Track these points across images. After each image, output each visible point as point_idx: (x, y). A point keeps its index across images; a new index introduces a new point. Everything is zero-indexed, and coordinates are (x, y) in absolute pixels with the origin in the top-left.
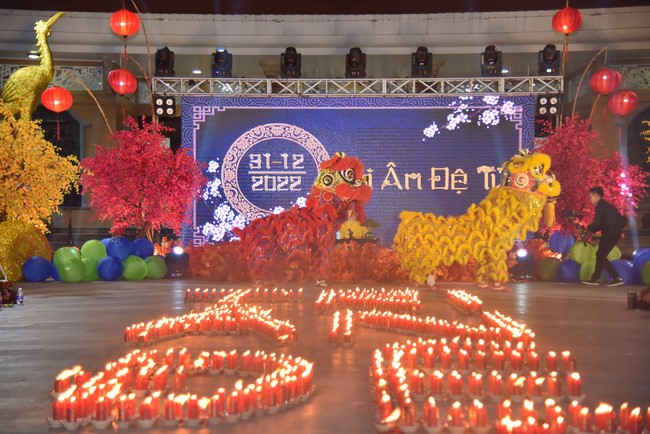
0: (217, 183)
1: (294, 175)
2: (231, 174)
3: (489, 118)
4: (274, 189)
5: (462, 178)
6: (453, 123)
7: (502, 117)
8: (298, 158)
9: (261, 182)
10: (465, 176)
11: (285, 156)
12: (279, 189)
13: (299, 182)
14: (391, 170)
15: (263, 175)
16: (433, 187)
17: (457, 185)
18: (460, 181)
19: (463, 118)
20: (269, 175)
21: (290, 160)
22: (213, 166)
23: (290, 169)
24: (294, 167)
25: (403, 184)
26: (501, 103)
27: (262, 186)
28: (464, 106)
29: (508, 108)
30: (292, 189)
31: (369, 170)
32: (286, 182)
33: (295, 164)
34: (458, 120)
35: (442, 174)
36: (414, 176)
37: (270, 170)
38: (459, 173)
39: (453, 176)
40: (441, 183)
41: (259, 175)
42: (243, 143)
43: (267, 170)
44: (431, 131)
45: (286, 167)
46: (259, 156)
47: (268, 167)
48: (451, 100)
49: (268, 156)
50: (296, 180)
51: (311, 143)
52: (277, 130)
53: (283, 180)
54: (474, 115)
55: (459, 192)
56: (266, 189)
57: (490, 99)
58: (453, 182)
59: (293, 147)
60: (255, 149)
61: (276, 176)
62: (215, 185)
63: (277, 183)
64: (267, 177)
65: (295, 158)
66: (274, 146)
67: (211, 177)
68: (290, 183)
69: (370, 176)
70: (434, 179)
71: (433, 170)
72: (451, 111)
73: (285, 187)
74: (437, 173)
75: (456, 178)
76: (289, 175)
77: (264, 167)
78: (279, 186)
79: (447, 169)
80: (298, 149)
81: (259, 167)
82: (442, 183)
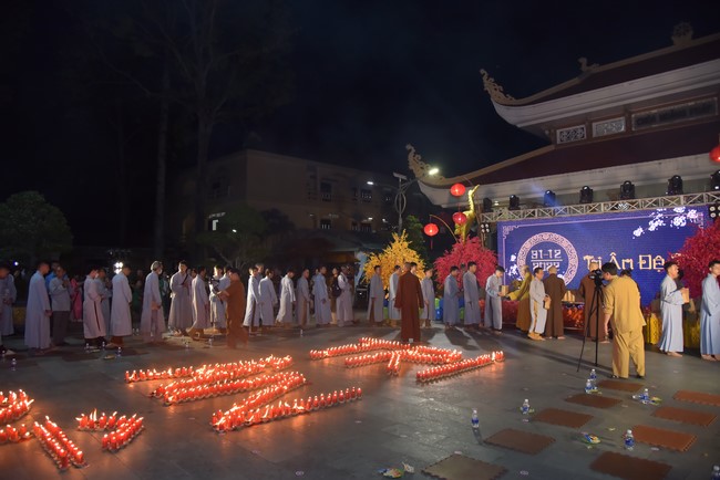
0: (515, 266)
1: (555, 262)
2: (522, 262)
3: (678, 222)
5: (660, 262)
6: (653, 226)
7: (688, 220)
8: (558, 252)
9: (538, 266)
10: (663, 261)
11: (551, 251)
13: (558, 266)
14: (613, 257)
15: (539, 262)
16: (641, 268)
17: (657, 266)
18: (659, 264)
19: (660, 223)
20: (542, 262)
21: (553, 254)
22: (513, 258)
23: (553, 258)
25: (621, 266)
26: (687, 211)
28: (660, 215)
29: (692, 214)
31: (599, 258)
33: (556, 256)
34: (656, 224)
35: (647, 259)
36: (628, 261)
37: (542, 259)
38: (659, 259)
39: (655, 260)
41: (537, 262)
42: (528, 245)
44: (638, 232)
45: (551, 257)
46: (537, 251)
47: (541, 257)
48: (651, 212)
49: (541, 251)
50: (557, 264)
51: (565, 243)
52: (546, 236)
53: (550, 265)
54: (668, 220)
55: (658, 271)
57: (679, 210)
58: (655, 264)
59: (555, 246)
60: (534, 248)
61: (546, 262)
62: (514, 268)
63: (546, 266)
65: (556, 252)
66: (544, 246)
67: (512, 264)
70: (641, 262)
71: (641, 257)
72: (651, 219)
74: (643, 259)
75: (657, 262)
76: (553, 262)
77: (539, 258)
78: (547, 268)
79: (650, 256)
80: (558, 247)
81: (537, 258)
82: (647, 265)
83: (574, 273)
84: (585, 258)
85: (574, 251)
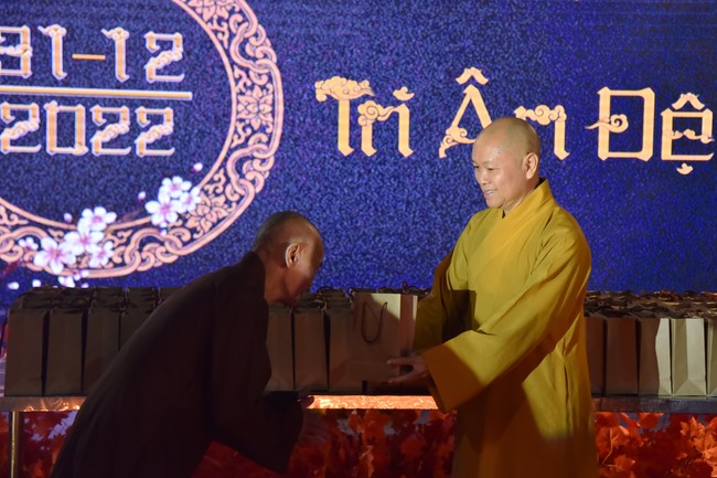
1: (149, 103)
4: (79, 149)
5: (696, 125)
8: (166, 46)
9: (32, 124)
10: (707, 117)
11: (119, 36)
12: (98, 151)
13: (167, 128)
14: (472, 94)
15: (41, 100)
16: (604, 152)
17: (679, 146)
18: (690, 134)
20: (63, 100)
21: (137, 54)
23: (137, 80)
24: (151, 76)
27: (37, 137)
30: (142, 151)
31: (402, 94)
32: (123, 127)
33: (152, 66)
35: (633, 109)
36: (543, 114)
37: (66, 83)
38: (688, 107)
39: (667, 116)
40: (630, 139)
41: (28, 99)
43: (55, 83)
45: (121, 73)
46: (24, 31)
47: (58, 70)
49: (56, 33)
50: (157, 120)
53: (113, 119)
55: (686, 170)
56: (53, 148)
58: (669, 135)
60: (8, 5)
61: (89, 102)
63: (92, 129)
64: (53, 109)
65: (152, 45)
68: (135, 130)
69: (404, 112)
70: (608, 124)
71: (605, 94)
73: (117, 141)
74: (617, 106)
75: (679, 124)
76: (133, 104)
77: (43, 72)
78: (98, 138)
79: (648, 95)
80: (163, 14)
81: (25, 70)
83: (259, 173)
84: (323, 89)
85: (262, 46)
